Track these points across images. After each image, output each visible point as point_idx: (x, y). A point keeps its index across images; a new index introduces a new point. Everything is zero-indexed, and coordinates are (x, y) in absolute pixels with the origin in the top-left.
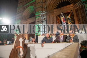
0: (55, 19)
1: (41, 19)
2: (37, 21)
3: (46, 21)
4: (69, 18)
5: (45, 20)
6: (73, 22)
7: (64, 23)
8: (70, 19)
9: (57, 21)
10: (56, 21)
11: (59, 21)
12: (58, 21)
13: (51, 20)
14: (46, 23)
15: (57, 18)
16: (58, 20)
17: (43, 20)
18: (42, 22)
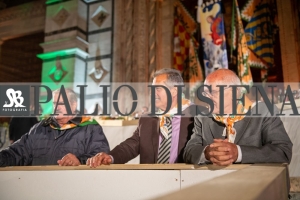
0: (166, 26)
1: (79, 19)
2: (50, 26)
3: (111, 29)
4: (245, 23)
5: (107, 23)
6: (269, 46)
7: (218, 47)
8: (250, 26)
9: (175, 35)
10: (170, 34)
11: (188, 37)
12: (183, 36)
13: (141, 26)
14: (109, 41)
15: (178, 19)
16: (181, 30)
17: (93, 27)
18: (86, 34)
